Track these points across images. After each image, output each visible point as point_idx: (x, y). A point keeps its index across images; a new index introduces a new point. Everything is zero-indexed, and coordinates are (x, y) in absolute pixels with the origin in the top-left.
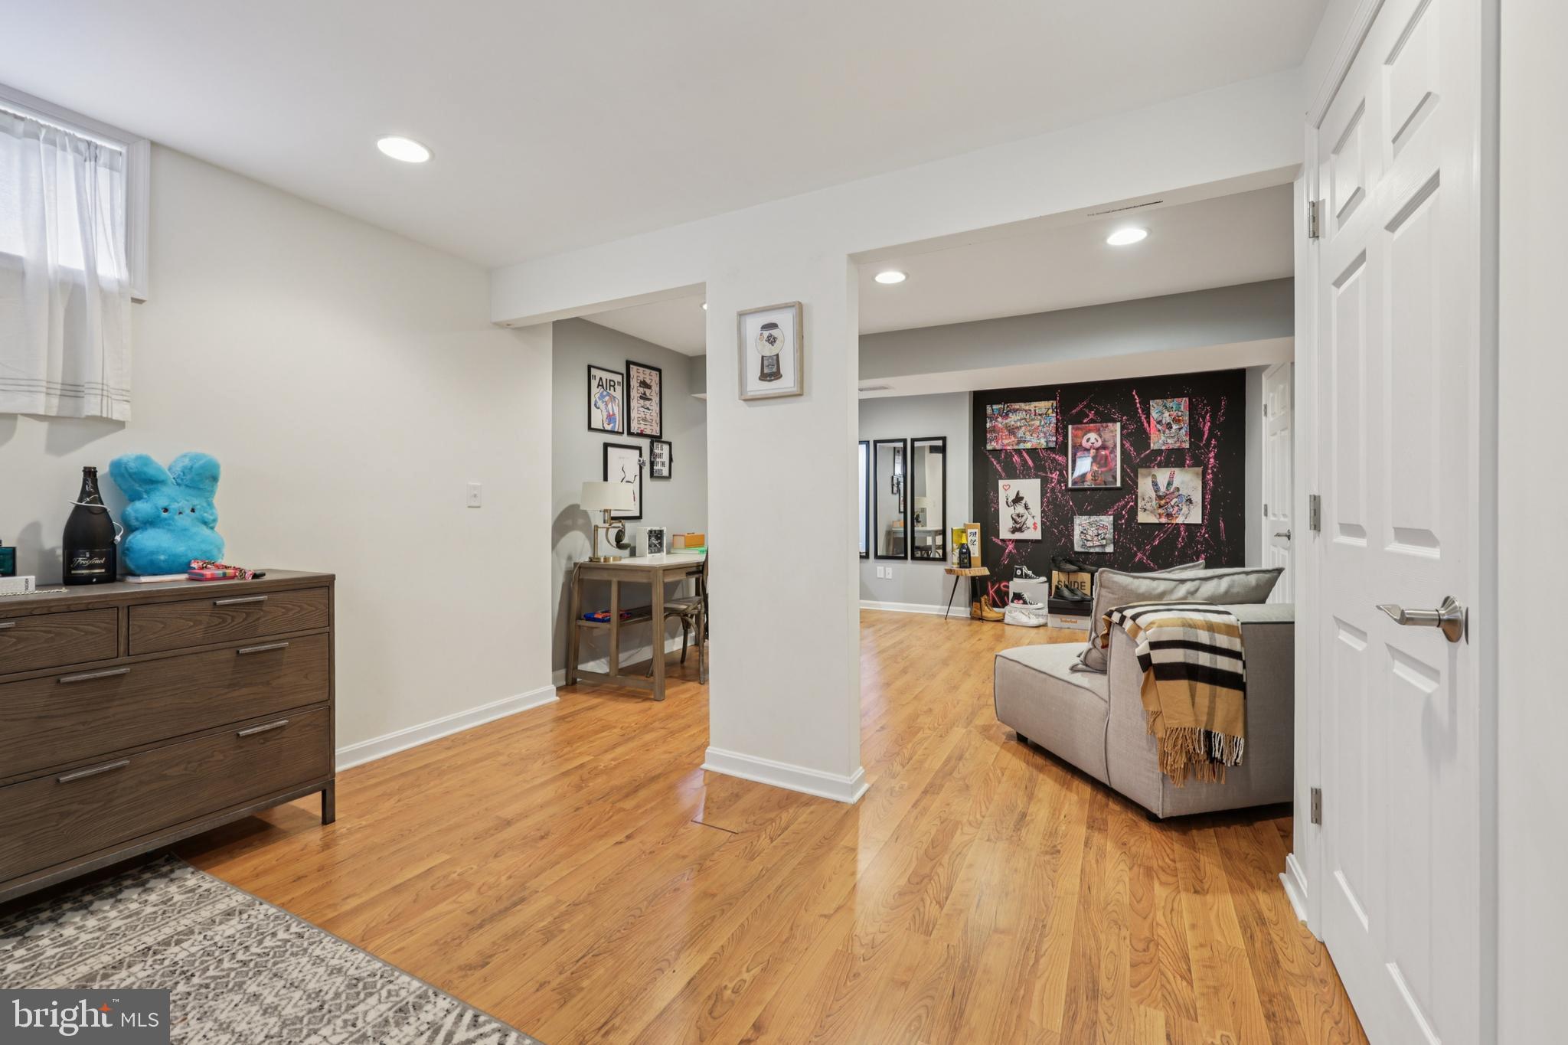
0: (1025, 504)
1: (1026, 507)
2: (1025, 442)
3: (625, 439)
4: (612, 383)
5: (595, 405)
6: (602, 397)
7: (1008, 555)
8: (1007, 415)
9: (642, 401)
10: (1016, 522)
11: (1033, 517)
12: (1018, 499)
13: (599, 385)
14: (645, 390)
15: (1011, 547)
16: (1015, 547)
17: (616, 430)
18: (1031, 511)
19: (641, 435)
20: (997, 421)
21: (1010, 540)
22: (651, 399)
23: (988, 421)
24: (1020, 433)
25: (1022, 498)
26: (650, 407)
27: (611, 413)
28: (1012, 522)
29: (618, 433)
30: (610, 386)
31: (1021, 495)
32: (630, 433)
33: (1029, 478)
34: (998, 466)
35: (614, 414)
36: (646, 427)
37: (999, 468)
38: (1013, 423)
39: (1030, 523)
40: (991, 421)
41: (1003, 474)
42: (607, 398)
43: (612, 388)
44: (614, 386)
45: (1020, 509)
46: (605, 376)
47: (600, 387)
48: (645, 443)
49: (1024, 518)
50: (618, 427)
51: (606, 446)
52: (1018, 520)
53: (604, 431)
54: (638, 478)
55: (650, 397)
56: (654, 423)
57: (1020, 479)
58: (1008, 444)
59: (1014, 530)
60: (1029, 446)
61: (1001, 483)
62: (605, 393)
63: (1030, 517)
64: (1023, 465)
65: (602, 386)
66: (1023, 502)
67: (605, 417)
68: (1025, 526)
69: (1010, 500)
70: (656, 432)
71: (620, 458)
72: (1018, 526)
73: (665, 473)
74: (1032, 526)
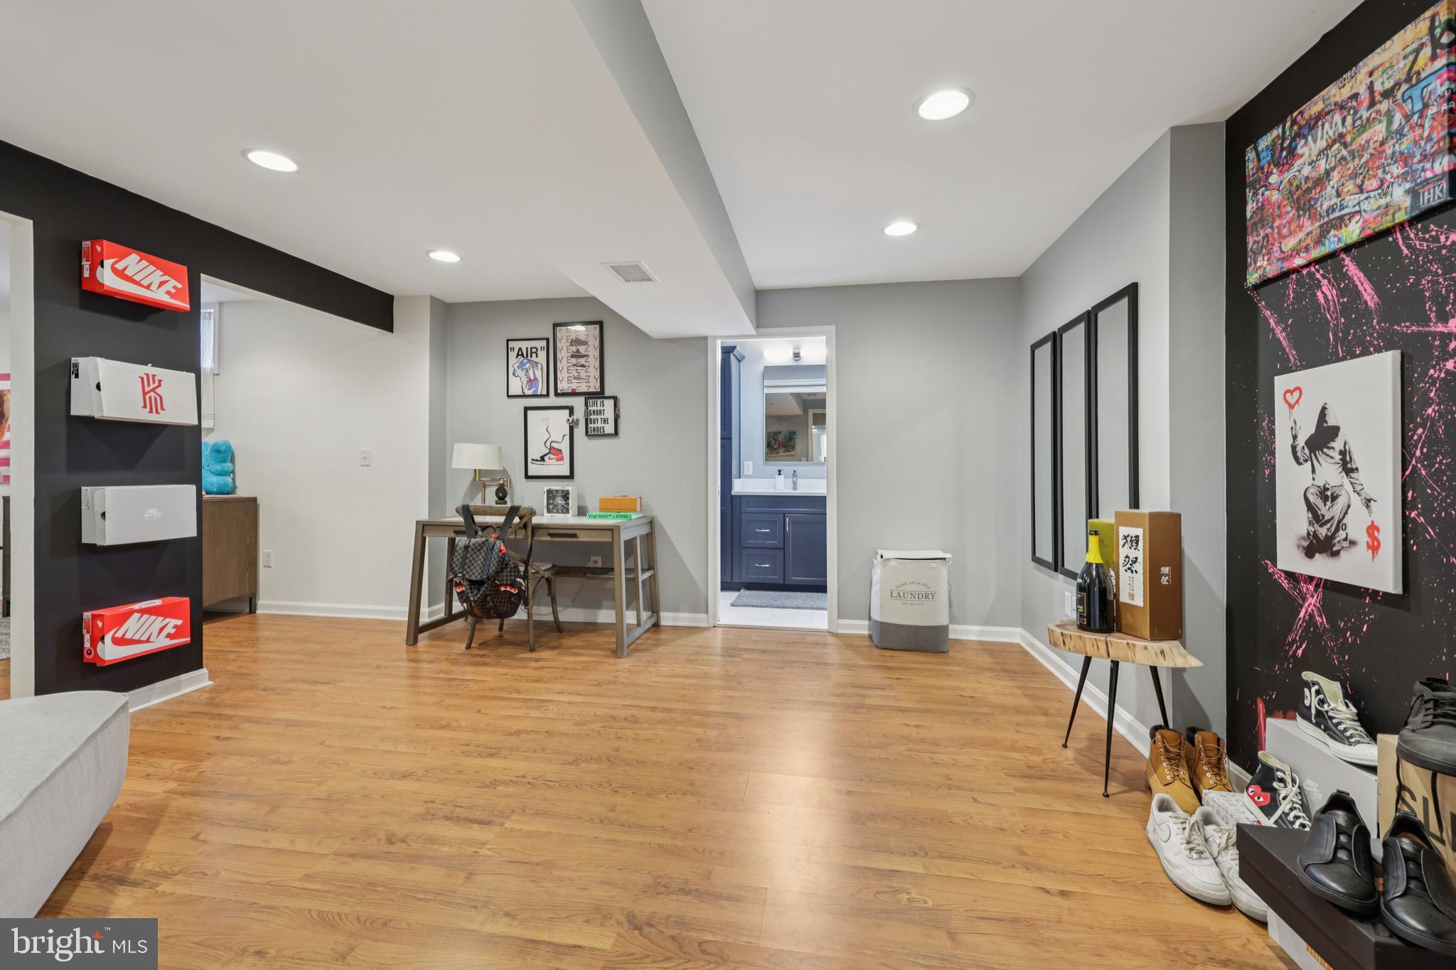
0: (1343, 453)
1: (1348, 468)
2: (1341, 222)
3: (552, 400)
4: (534, 350)
5: (514, 374)
6: (521, 365)
7: (1306, 630)
8: (1292, 151)
9: (574, 361)
10: (1317, 518)
11: (1368, 502)
12: (1324, 435)
13: (518, 355)
14: (578, 347)
15: (1312, 603)
16: (1325, 608)
17: (539, 393)
18: (1361, 477)
19: (574, 394)
20: (1267, 186)
21: (1311, 579)
22: (587, 356)
23: (1249, 194)
24: (1327, 199)
25: (1335, 431)
26: (585, 364)
27: (532, 378)
28: (1305, 515)
29: (541, 396)
30: (531, 353)
31: (1331, 421)
32: (557, 394)
33: (1365, 353)
34: (1278, 330)
35: (536, 379)
36: (579, 385)
37: (1281, 336)
38: (1306, 171)
39: (1356, 526)
40: (1255, 194)
41: (1292, 354)
42: (528, 365)
43: (534, 355)
44: (536, 353)
45: (1329, 472)
46: (524, 345)
47: (519, 357)
48: (578, 403)
49: (1341, 503)
50: (541, 389)
51: (526, 409)
52: (1323, 510)
53: (524, 396)
54: (567, 438)
55: (587, 353)
56: (592, 379)
57: (1339, 360)
58: (1296, 252)
59: (1317, 546)
60: (1352, 232)
61: (1282, 383)
62: (525, 361)
63: (1356, 502)
64: (1345, 310)
65: (522, 355)
66: (1338, 445)
67: (525, 382)
68: (1342, 534)
69: (1301, 442)
70: (594, 386)
71: (544, 419)
72: (1323, 532)
73: (609, 428)
74: (1363, 538)
